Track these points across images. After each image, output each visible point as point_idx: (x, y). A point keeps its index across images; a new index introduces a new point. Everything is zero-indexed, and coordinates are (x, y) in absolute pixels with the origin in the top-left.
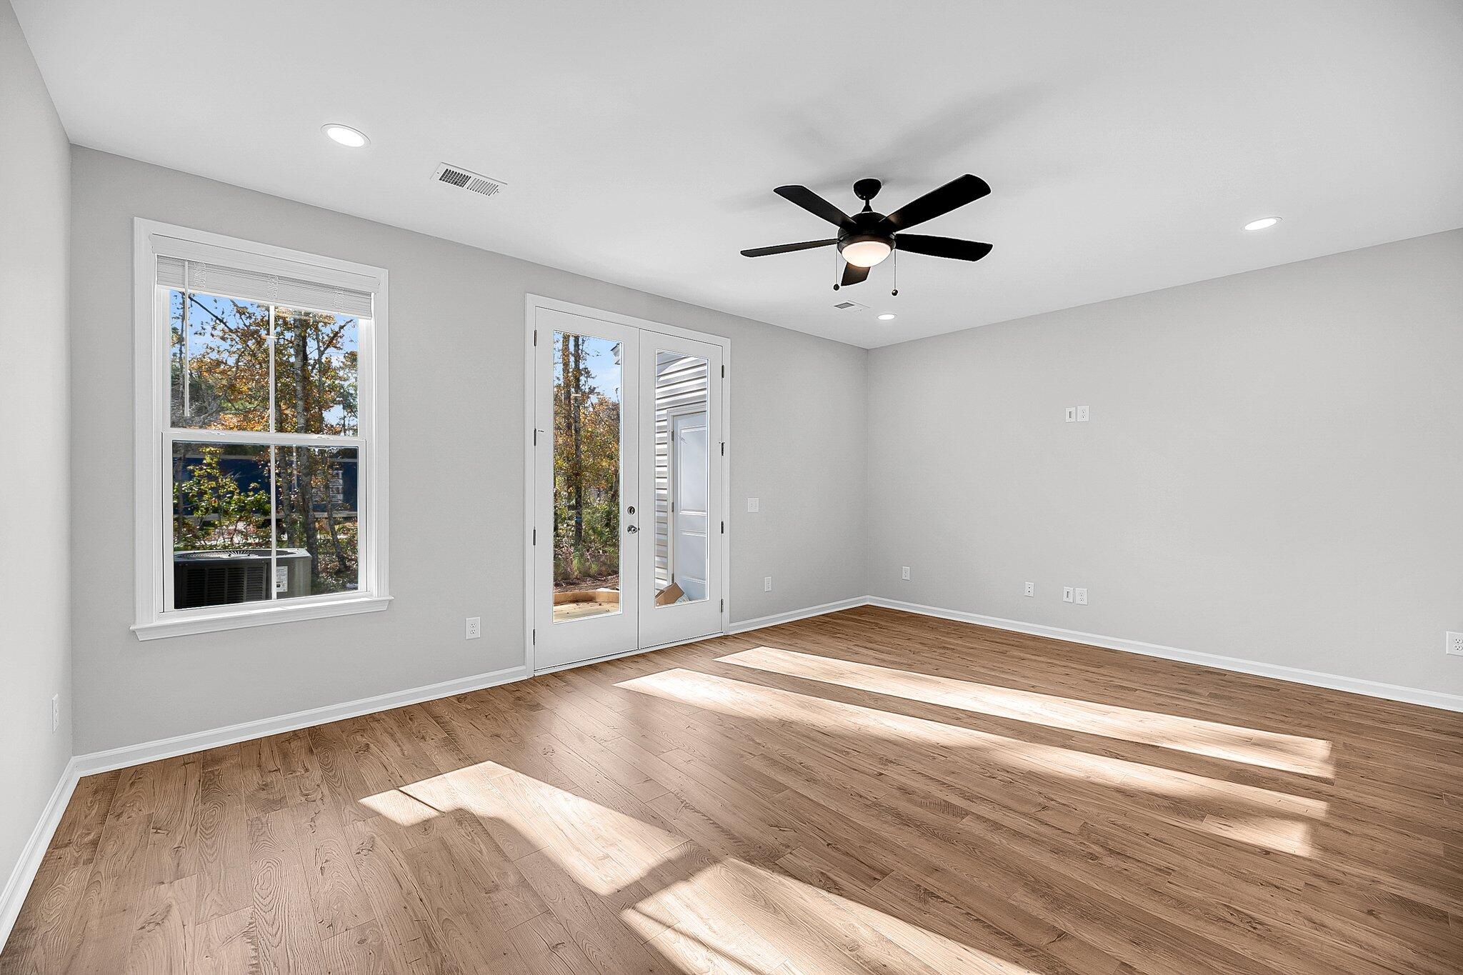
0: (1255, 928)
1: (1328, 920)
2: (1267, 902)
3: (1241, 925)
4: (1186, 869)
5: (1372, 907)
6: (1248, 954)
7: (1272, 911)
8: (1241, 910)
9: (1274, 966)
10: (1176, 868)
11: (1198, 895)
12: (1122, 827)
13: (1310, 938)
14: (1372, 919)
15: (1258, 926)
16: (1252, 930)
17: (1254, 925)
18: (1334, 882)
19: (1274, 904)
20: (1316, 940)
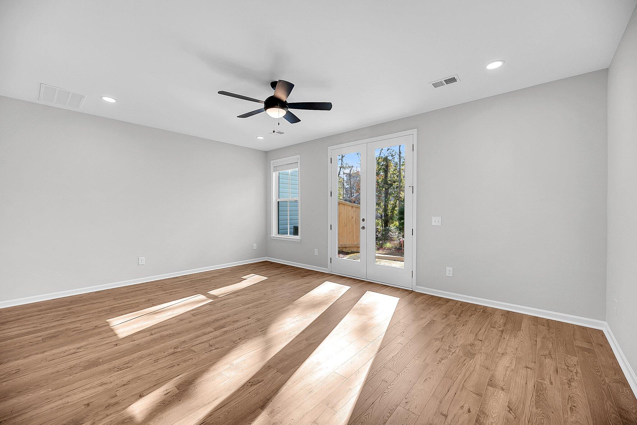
0: (118, 368)
1: (101, 389)
2: (122, 378)
3: (122, 366)
4: (154, 366)
5: (89, 408)
6: (114, 362)
7: (118, 377)
8: (126, 369)
9: (106, 365)
10: (155, 364)
11: (141, 363)
12: (188, 360)
13: (102, 379)
14: (86, 402)
15: (117, 370)
16: (118, 367)
17: (119, 369)
18: (108, 406)
19: (120, 379)
20: (100, 379)
